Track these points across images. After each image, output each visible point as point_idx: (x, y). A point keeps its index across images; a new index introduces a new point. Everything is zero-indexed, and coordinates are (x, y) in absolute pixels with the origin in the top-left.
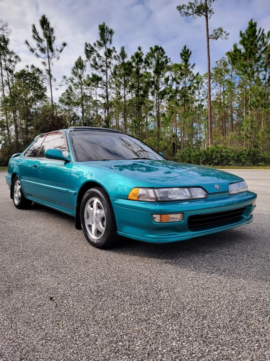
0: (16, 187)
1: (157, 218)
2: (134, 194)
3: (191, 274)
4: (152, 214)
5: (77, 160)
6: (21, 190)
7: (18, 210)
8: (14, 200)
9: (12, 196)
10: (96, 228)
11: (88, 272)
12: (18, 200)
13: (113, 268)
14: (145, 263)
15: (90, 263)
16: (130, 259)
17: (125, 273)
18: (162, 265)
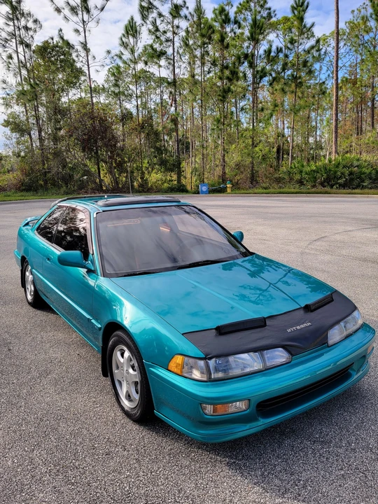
0: (27, 273)
1: (209, 409)
2: (177, 366)
4: (201, 404)
5: (105, 275)
6: (34, 283)
7: (31, 308)
8: (25, 291)
9: (24, 285)
10: (127, 392)
11: (105, 482)
12: (31, 294)
13: (144, 472)
14: (192, 459)
15: (112, 458)
16: (171, 449)
17: (158, 485)
18: (215, 467)
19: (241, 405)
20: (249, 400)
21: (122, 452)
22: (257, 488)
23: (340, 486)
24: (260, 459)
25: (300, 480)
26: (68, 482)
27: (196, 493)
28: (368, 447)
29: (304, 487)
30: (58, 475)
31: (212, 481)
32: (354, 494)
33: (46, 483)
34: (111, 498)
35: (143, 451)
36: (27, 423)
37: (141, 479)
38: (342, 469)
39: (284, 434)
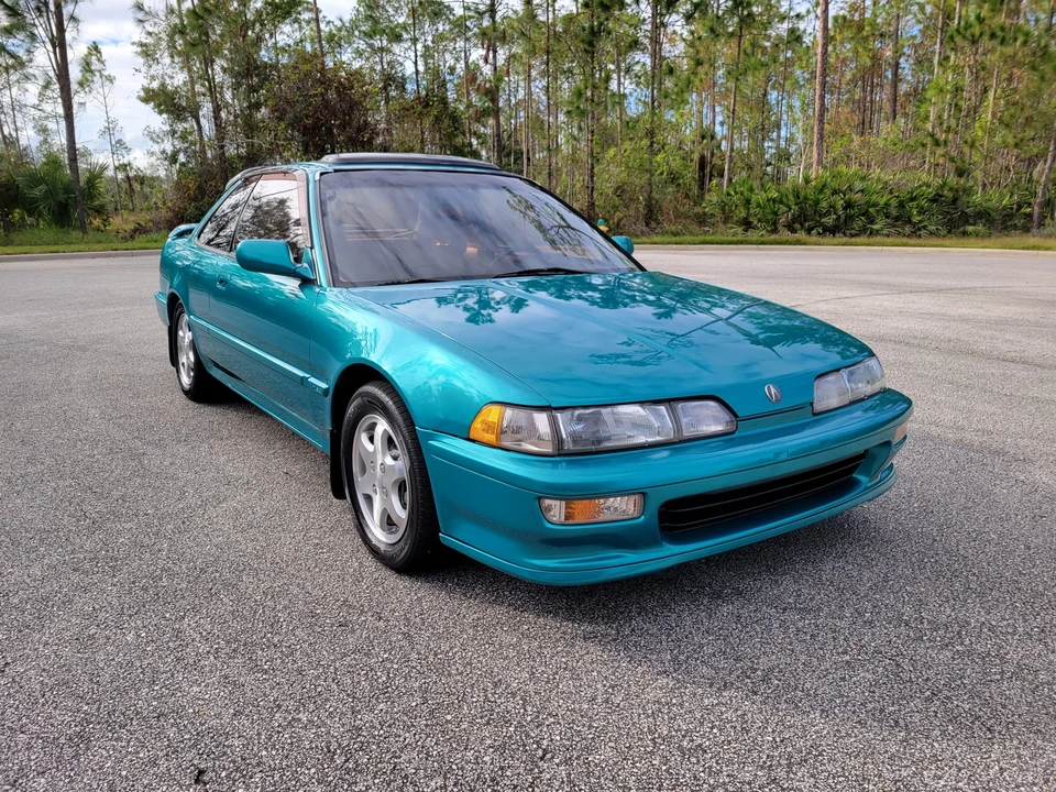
0: (181, 333)
1: (556, 510)
2: (488, 427)
3: (659, 689)
4: (539, 498)
5: (335, 283)
6: (194, 346)
8: (178, 371)
9: (174, 360)
10: (384, 510)
11: (336, 669)
12: (189, 376)
13: (419, 654)
14: (523, 634)
15: (353, 631)
16: (479, 619)
17: (450, 675)
18: (573, 646)
19: (622, 508)
20: (643, 494)
22: (663, 681)
23: (843, 679)
24: (669, 635)
25: (756, 670)
26: (256, 668)
27: (531, 687)
28: (900, 619)
29: (765, 679)
30: (234, 657)
31: (565, 669)
32: (874, 692)
33: (207, 669)
34: (348, 695)
35: (418, 620)
36: (172, 576)
37: (414, 664)
38: (845, 653)
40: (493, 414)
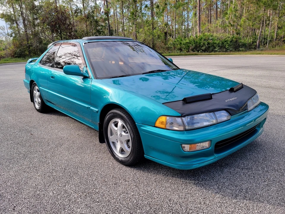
0: (35, 92)
1: (187, 147)
2: (162, 123)
3: (218, 198)
4: (181, 145)
5: (96, 78)
6: (40, 97)
7: (39, 113)
8: (34, 103)
9: (32, 100)
10: (121, 147)
11: (119, 199)
12: (38, 105)
13: (142, 192)
14: (170, 183)
15: (120, 186)
16: (155, 179)
17: (154, 198)
18: (187, 186)
19: (206, 145)
20: (211, 141)
21: (124, 183)
22: (218, 196)
23: (268, 190)
25: (243, 189)
26: (94, 201)
27: (180, 200)
29: (247, 192)
30: (86, 198)
31: (188, 193)
32: (278, 193)
33: (80, 203)
34: (127, 208)
35: (137, 180)
36: (56, 171)
37: (142, 196)
38: (265, 181)
39: (222, 166)
40: (163, 119)
